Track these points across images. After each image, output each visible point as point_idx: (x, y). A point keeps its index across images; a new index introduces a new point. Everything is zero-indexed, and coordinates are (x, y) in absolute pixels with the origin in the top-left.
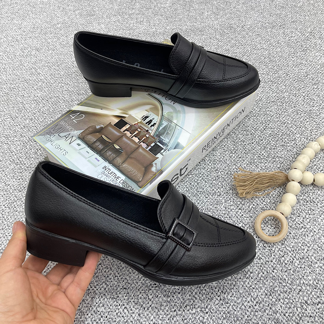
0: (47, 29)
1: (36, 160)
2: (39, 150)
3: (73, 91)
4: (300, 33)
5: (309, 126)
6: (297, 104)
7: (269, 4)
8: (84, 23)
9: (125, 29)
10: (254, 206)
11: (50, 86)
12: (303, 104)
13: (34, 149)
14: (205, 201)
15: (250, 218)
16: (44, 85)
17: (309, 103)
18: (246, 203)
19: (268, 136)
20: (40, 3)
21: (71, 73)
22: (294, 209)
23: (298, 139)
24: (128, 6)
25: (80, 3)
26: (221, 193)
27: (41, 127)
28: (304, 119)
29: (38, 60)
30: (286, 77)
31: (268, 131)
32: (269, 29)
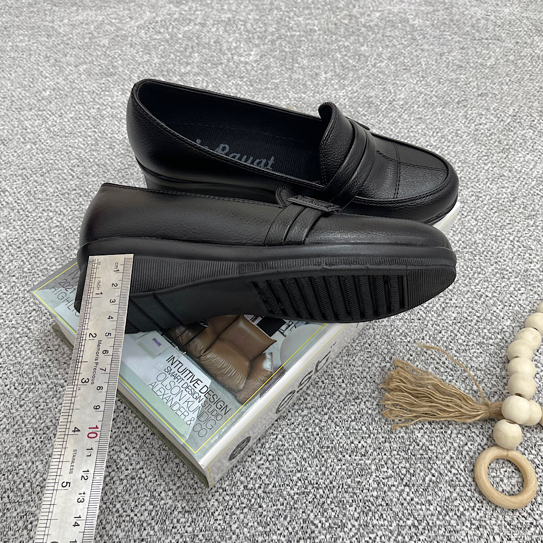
0: (24, 100)
3: (70, 227)
5: (527, 303)
6: (501, 258)
7: (435, 61)
8: (94, 89)
10: (434, 479)
11: (25, 218)
12: (510, 257)
14: (337, 468)
15: (427, 505)
16: (13, 216)
17: (522, 254)
18: (418, 471)
19: (451, 322)
20: (11, 50)
21: (67, 191)
22: (513, 483)
23: (508, 330)
24: (178, 58)
25: (88, 51)
26: (368, 448)
28: (517, 289)
30: (476, 202)
31: (450, 313)
32: (438, 109)
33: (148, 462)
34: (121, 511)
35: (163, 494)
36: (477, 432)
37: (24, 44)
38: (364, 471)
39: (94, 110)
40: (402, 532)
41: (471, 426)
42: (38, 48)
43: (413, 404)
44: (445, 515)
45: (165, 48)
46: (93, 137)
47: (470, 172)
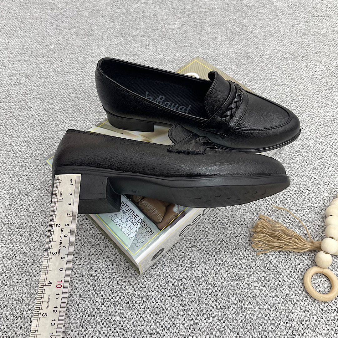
0: (39, 51)
1: (28, 218)
2: (32, 206)
4: (324, 67)
6: (324, 155)
7: (289, 30)
8: (81, 45)
9: (129, 54)
10: (280, 283)
11: (43, 124)
12: (330, 155)
13: (25, 204)
14: (225, 275)
15: (276, 297)
16: (36, 123)
18: (271, 279)
19: (293, 194)
20: (29, 18)
21: (67, 108)
22: (325, 287)
23: (327, 199)
24: (131, 25)
25: (76, 19)
26: (243, 265)
27: (33, 177)
28: (333, 174)
29: (28, 90)
30: (310, 121)
31: (293, 188)
32: (290, 61)
33: (118, 269)
34: (104, 296)
35: (127, 287)
36: (306, 258)
37: (37, 14)
38: (240, 278)
39: (81, 58)
40: (261, 312)
41: (302, 254)
42: (46, 17)
43: (270, 241)
44: (286, 304)
45: (123, 18)
46: (81, 75)
47: (308, 102)
